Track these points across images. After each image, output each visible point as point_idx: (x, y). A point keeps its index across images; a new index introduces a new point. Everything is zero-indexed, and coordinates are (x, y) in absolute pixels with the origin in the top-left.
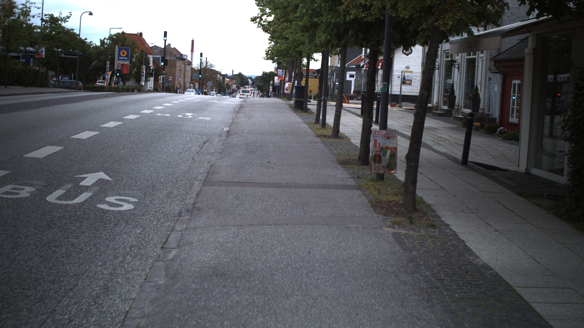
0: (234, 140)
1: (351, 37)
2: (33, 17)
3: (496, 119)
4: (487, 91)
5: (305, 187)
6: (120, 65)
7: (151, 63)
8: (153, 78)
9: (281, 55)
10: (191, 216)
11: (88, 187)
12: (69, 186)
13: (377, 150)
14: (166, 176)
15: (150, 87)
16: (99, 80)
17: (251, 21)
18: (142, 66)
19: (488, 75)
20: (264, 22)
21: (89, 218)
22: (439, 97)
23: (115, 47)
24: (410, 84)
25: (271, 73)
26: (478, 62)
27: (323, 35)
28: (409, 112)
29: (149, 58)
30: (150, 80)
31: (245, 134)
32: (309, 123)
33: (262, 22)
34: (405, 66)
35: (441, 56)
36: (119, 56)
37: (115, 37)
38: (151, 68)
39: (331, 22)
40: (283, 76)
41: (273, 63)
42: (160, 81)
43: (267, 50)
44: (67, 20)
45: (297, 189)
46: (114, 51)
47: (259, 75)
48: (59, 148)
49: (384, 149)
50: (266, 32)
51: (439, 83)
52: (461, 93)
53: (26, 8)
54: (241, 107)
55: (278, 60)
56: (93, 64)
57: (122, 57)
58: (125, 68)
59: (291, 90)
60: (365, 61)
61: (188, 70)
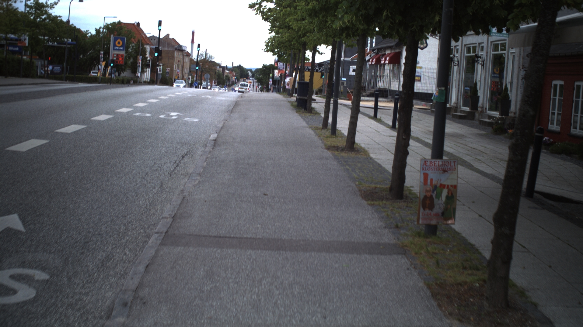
1: (384, 21)
2: (15, 2)
4: (519, 92)
6: (115, 55)
7: (148, 53)
8: (150, 69)
9: (282, 46)
13: (428, 189)
14: (112, 220)
15: (146, 79)
16: (94, 70)
17: (249, 7)
18: (138, 57)
20: (264, 8)
22: (458, 97)
23: (111, 36)
24: (420, 81)
25: (271, 66)
26: (508, 58)
29: (145, 49)
30: (146, 71)
31: (236, 144)
32: (314, 127)
33: (261, 9)
35: (461, 51)
36: (115, 45)
37: (111, 27)
38: (148, 59)
40: (284, 70)
41: (273, 55)
43: (267, 42)
44: (54, 6)
46: (110, 41)
47: (259, 68)
50: (265, 20)
51: (459, 82)
52: (486, 93)
54: (236, 104)
55: (279, 52)
56: (88, 54)
57: (117, 47)
58: (121, 59)
59: (293, 85)
60: (371, 56)
61: (186, 61)
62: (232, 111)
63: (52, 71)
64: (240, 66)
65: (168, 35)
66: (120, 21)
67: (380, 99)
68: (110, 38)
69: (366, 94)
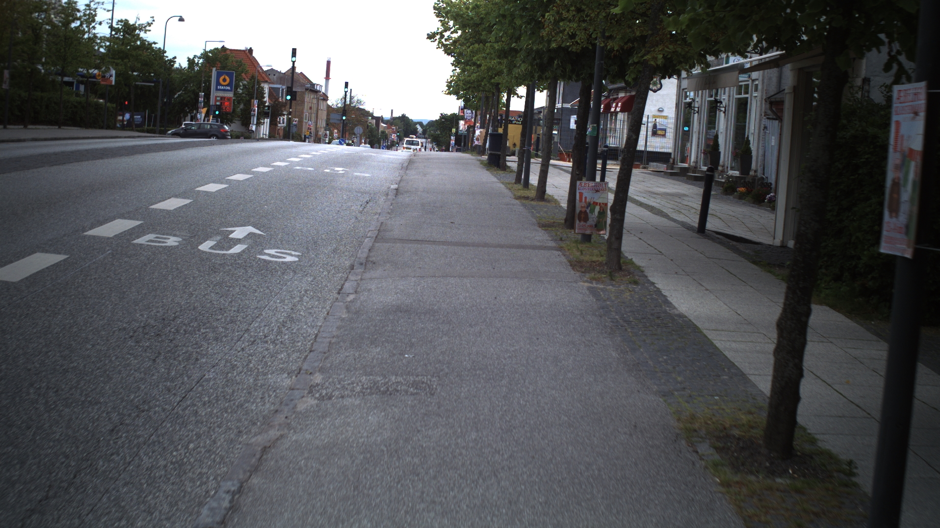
0: (405, 199)
2: (100, 23)
3: (771, 184)
4: (761, 145)
5: (496, 246)
6: (218, 98)
7: (266, 95)
8: (269, 120)
9: (470, 87)
10: (365, 269)
11: (240, 239)
12: (219, 238)
13: (583, 206)
14: (327, 233)
15: (263, 134)
17: (428, 38)
18: (252, 100)
19: (763, 123)
20: (446, 40)
21: (252, 266)
22: (698, 154)
23: (212, 70)
24: (664, 136)
25: (454, 115)
26: (751, 103)
27: (523, 65)
28: (654, 175)
29: (263, 88)
30: (264, 123)
32: (506, 182)
33: (443, 40)
34: (657, 108)
35: (702, 94)
36: (218, 83)
37: (211, 55)
38: (267, 104)
39: (531, 49)
40: (473, 120)
41: (458, 99)
42: (279, 125)
44: (148, 28)
45: (486, 248)
46: (211, 77)
47: (434, 119)
48: (187, 201)
49: (591, 205)
50: (449, 54)
51: (699, 134)
53: (90, 9)
55: (466, 96)
56: (176, 96)
57: (222, 85)
58: (227, 103)
61: (322, 108)
63: (129, 121)
64: (404, 116)
65: (294, 68)
66: (224, 47)
67: (608, 162)
68: (211, 72)
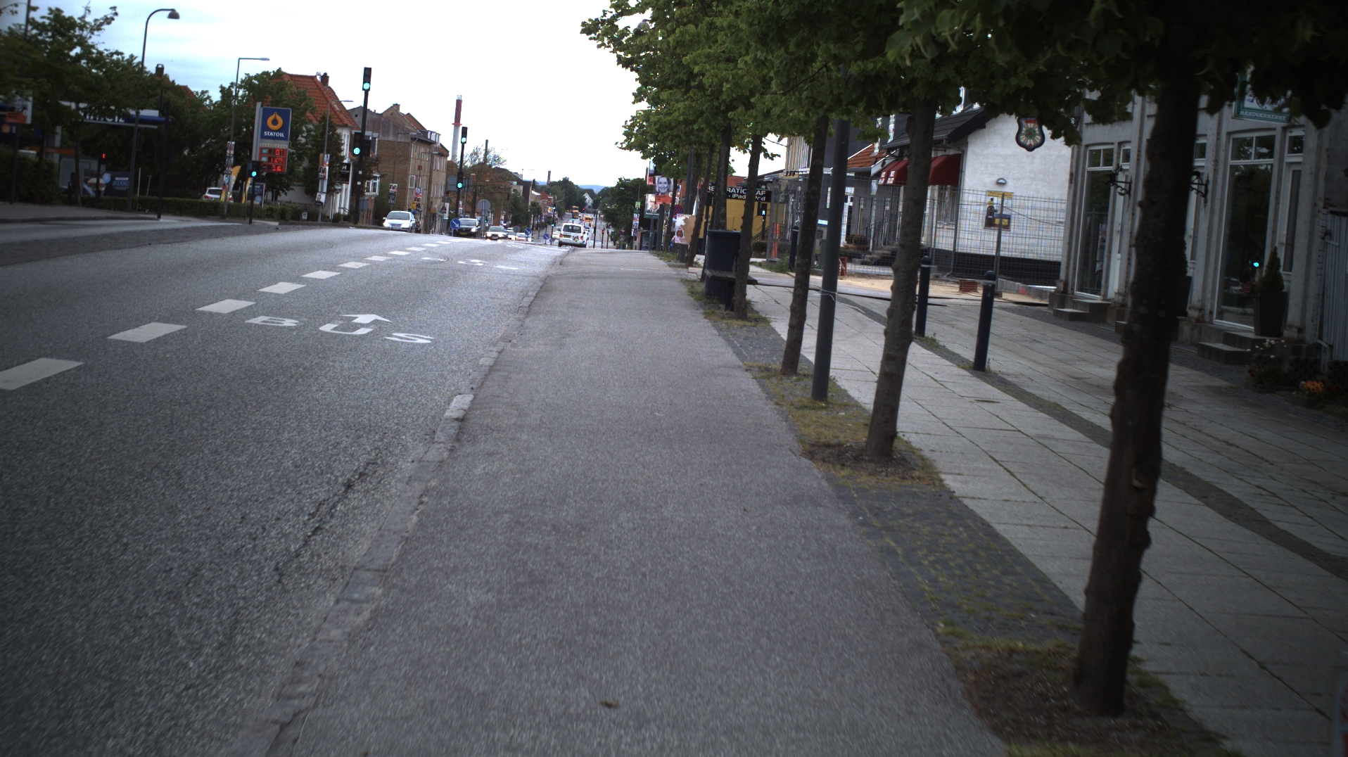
4: (1314, 269)
6: (265, 151)
7: (346, 147)
8: (349, 187)
9: (668, 136)
15: (340, 208)
16: (215, 185)
18: (321, 155)
19: (1323, 222)
23: (256, 106)
24: (1007, 227)
25: (639, 182)
26: (1279, 179)
29: (339, 136)
30: (341, 190)
34: (995, 179)
35: (1138, 155)
36: (265, 127)
38: (346, 161)
40: (670, 194)
42: (366, 194)
43: (629, 123)
47: (610, 186)
55: (657, 152)
56: (203, 146)
57: (271, 130)
58: (278, 159)
59: (692, 237)
60: (884, 163)
61: (438, 168)
62: (529, 311)
63: (109, 185)
64: (566, 181)
65: (397, 106)
66: (279, 70)
68: (254, 110)
69: (872, 259)
